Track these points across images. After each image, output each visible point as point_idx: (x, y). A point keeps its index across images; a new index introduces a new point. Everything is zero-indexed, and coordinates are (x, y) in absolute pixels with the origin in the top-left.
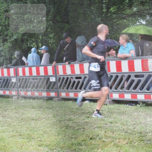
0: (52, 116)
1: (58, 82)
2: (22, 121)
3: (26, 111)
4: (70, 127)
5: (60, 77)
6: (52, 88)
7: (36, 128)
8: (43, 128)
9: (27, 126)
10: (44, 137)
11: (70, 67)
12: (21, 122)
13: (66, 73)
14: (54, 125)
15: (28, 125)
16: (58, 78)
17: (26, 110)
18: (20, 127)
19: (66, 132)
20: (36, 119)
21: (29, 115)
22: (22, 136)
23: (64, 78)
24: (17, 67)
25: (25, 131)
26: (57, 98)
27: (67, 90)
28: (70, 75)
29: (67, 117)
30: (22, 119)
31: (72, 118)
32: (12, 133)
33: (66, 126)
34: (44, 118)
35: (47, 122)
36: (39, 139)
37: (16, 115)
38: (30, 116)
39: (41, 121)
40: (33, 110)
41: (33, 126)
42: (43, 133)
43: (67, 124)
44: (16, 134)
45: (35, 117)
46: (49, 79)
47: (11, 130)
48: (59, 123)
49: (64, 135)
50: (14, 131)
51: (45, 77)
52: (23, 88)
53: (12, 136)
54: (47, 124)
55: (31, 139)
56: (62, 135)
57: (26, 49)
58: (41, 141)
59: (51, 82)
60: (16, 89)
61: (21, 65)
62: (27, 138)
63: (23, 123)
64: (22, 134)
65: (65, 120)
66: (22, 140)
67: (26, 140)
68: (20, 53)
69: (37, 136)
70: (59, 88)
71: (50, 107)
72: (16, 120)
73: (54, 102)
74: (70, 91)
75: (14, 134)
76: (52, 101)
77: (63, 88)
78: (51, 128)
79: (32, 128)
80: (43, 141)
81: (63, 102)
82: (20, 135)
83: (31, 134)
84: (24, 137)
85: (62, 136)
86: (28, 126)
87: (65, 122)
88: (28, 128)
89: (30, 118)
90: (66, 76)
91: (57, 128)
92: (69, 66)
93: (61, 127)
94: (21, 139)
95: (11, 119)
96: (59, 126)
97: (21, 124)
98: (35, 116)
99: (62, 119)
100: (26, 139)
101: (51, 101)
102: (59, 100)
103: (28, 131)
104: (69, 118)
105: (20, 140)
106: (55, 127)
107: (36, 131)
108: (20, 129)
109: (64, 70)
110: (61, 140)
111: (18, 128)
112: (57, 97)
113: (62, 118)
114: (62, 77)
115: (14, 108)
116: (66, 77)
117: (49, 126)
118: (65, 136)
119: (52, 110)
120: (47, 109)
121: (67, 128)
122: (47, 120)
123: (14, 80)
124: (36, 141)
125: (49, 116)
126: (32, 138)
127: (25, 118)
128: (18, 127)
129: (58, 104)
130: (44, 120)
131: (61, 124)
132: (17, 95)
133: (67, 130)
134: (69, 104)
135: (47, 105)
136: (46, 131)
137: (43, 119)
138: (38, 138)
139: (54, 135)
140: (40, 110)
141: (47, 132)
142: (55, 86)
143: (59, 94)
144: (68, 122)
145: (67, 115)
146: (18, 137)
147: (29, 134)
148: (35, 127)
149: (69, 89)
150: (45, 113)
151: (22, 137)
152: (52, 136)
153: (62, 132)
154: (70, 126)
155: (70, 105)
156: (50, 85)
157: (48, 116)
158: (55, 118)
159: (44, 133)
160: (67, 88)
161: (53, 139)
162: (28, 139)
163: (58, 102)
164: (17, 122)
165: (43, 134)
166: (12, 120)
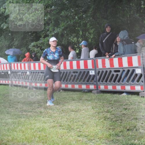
0: (91, 108)
1: (97, 75)
2: (62, 112)
3: (66, 103)
4: (108, 118)
5: (99, 70)
7: (76, 119)
8: (82, 119)
10: (83, 128)
11: (109, 61)
12: (61, 113)
13: (105, 67)
14: (93, 116)
15: (68, 116)
16: (97, 72)
17: (66, 101)
18: (60, 118)
19: (104, 123)
20: (76, 111)
21: (70, 107)
22: (63, 127)
23: (103, 72)
25: (65, 122)
26: (96, 91)
27: (106, 83)
28: (109, 69)
29: (105, 109)
30: (62, 111)
31: (110, 110)
32: (53, 123)
33: (104, 117)
34: (84, 110)
35: (86, 114)
36: (78, 130)
37: (57, 106)
40: (73, 102)
41: (72, 117)
42: (82, 124)
43: (105, 115)
44: (57, 125)
46: (88, 72)
47: (52, 121)
48: (98, 115)
49: (102, 126)
50: (55, 121)
51: (85, 70)
52: (64, 81)
53: (53, 127)
55: (71, 130)
58: (80, 132)
59: (90, 76)
62: (67, 129)
63: (63, 114)
64: (62, 125)
66: (63, 130)
67: (66, 131)
69: (76, 127)
70: (97, 81)
71: (89, 99)
72: (56, 111)
74: (108, 84)
75: (55, 125)
77: (102, 82)
78: (90, 120)
79: (72, 119)
80: (82, 132)
81: (102, 94)
84: (64, 128)
85: (101, 127)
87: (103, 113)
88: (68, 119)
89: (70, 109)
91: (95, 120)
92: (109, 60)
93: (99, 118)
94: (61, 130)
95: (52, 111)
96: (97, 117)
98: (74, 108)
99: (100, 111)
101: (90, 93)
102: (98, 93)
103: (68, 122)
104: (107, 110)
105: (60, 131)
106: (93, 118)
107: (76, 122)
108: (61, 120)
109: (104, 63)
110: (100, 131)
111: (58, 119)
112: (96, 90)
114: (101, 71)
116: (105, 70)
117: (88, 117)
119: (91, 102)
120: (86, 101)
121: (105, 120)
122: (86, 111)
124: (76, 132)
125: (89, 108)
127: (65, 109)
129: (97, 96)
130: (83, 111)
131: (100, 116)
135: (87, 97)
137: (82, 111)
138: (77, 129)
139: (93, 126)
140: (79, 102)
141: (86, 123)
142: (95, 79)
143: (98, 86)
144: (107, 114)
145: (105, 107)
146: (59, 127)
148: (75, 118)
149: (108, 82)
150: (84, 105)
152: (91, 127)
153: (100, 123)
154: (108, 117)
155: (108, 98)
156: (89, 78)
157: (87, 108)
158: (93, 109)
160: (106, 81)
161: (92, 130)
162: (68, 130)
163: (96, 95)
164: (58, 113)
165: (82, 125)
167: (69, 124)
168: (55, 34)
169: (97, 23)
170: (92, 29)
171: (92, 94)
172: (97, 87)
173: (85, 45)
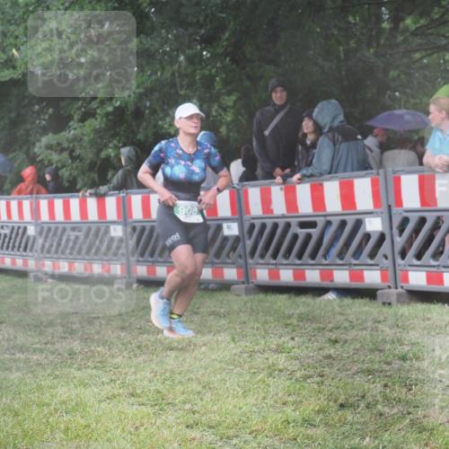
0: (229, 338)
1: (246, 236)
2: (138, 352)
4: (281, 371)
5: (253, 221)
7: (180, 374)
8: (200, 373)
9: (153, 366)
10: (202, 400)
11: (283, 192)
12: (135, 356)
13: (272, 211)
14: (233, 364)
15: (157, 364)
16: (246, 226)
18: (133, 369)
19: (268, 385)
20: (180, 347)
22: (140, 397)
23: (264, 226)
24: (127, 194)
25: (146, 383)
26: (243, 286)
27: (274, 262)
28: (283, 217)
29: (272, 342)
30: (139, 347)
31: (285, 345)
32: (109, 387)
33: (269, 367)
34: (204, 345)
35: (213, 357)
36: (188, 406)
37: (123, 334)
39: (196, 352)
41: (169, 367)
42: (199, 388)
43: (270, 361)
44: (120, 391)
45: (179, 342)
46: (219, 228)
47: (106, 380)
48: (249, 360)
49: (262, 395)
50: (115, 381)
51: (210, 222)
52: (142, 255)
53: (108, 398)
54: (213, 360)
55: (166, 408)
56: (256, 396)
58: (194, 413)
59: (226, 239)
60: (124, 259)
62: (153, 403)
63: (141, 359)
64: (139, 391)
65: (266, 348)
66: (140, 408)
67: (150, 410)
68: (134, 153)
69: (182, 398)
70: (248, 256)
71: (222, 310)
72: (120, 350)
73: (235, 297)
74: (282, 264)
75: (116, 393)
76: (228, 294)
77: (262, 256)
78: (224, 375)
79: (168, 374)
80: (199, 413)
81: (262, 296)
82: (132, 395)
83: (164, 391)
84: (144, 400)
85: (257, 399)
86: (156, 368)
87: (266, 355)
88: (156, 372)
89: (162, 344)
90: (270, 218)
91: (241, 375)
92: (281, 189)
93: (253, 371)
94: (135, 407)
95: (107, 347)
96: (246, 367)
99: (256, 348)
100: (149, 407)
101: (225, 292)
102: (248, 292)
103: (156, 382)
104: (278, 345)
105: (132, 410)
106: (235, 371)
107: (180, 382)
108: (133, 377)
109: (266, 201)
110: (254, 409)
111: (125, 374)
112: (243, 283)
113: (258, 344)
114: (258, 223)
116: (269, 223)
117: (218, 366)
118: (264, 398)
119: (228, 321)
120: (212, 317)
121: (270, 375)
122: (212, 349)
123: (117, 232)
124: (180, 412)
125: (220, 339)
126: (169, 404)
127: (148, 343)
128: (127, 369)
129: (246, 303)
130: (204, 348)
131: (254, 363)
132: (125, 275)
133: (270, 381)
134: (279, 304)
135: (214, 306)
136: (209, 383)
137: (201, 347)
138: (185, 403)
139: (234, 395)
140: (192, 322)
141: (212, 386)
142: (240, 249)
143: (250, 272)
144: (276, 356)
145: (272, 336)
146: (127, 400)
147: (159, 392)
148: (177, 371)
149: (280, 259)
150: (206, 331)
151: (136, 399)
152: (228, 397)
153: (256, 386)
154: (281, 367)
155: (280, 307)
156: (222, 247)
157: (215, 338)
158: (235, 343)
159: (204, 387)
160: (275, 256)
161: (230, 407)
162: (157, 407)
163: (245, 298)
164: (125, 354)
165: (199, 393)
166: (110, 349)
167: (159, 387)
168: (116, 109)
170: (229, 94)
171: (230, 297)
172: (246, 274)
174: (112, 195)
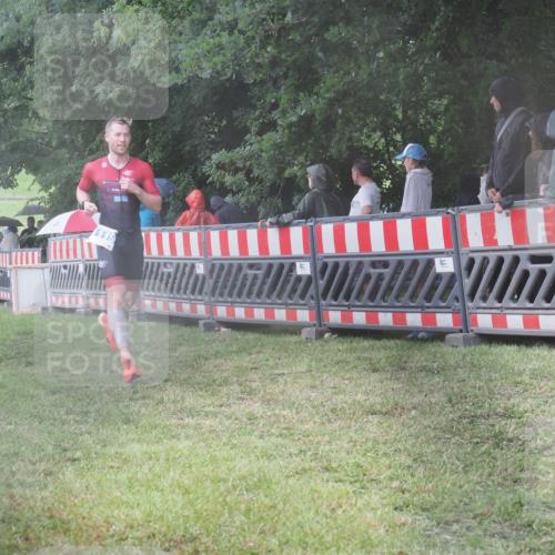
0: (445, 399)
1: (464, 273)
2: (331, 416)
3: (346, 382)
4: (510, 440)
5: (471, 255)
6: (443, 297)
7: (385, 443)
8: (410, 443)
9: (352, 434)
10: (412, 476)
11: (509, 218)
12: (329, 421)
13: (495, 243)
14: (450, 432)
15: (356, 431)
16: (464, 262)
17: (348, 375)
18: (327, 438)
19: (495, 458)
20: (384, 410)
21: (360, 397)
22: (336, 471)
23: (485, 261)
24: (316, 222)
25: (343, 454)
26: (461, 335)
27: (499, 305)
28: (511, 249)
29: (498, 405)
30: (333, 410)
31: (515, 409)
32: (298, 459)
33: (496, 436)
34: (414, 408)
35: (426, 423)
36: (396, 484)
37: (313, 395)
38: (364, 398)
39: (404, 417)
40: (372, 379)
41: (372, 436)
42: (409, 462)
43: (497, 428)
44: (313, 464)
45: (382, 405)
46: (430, 264)
47: (294, 450)
48: (471, 426)
49: (487, 471)
50: (305, 452)
51: (418, 257)
52: (335, 298)
53: (297, 473)
54: (426, 427)
55: (368, 485)
56: (480, 471)
57: (345, 156)
58: (403, 492)
59: (438, 277)
60: (313, 302)
61: (330, 215)
62: (352, 479)
63: (336, 425)
64: (334, 465)
65: (492, 413)
66: (336, 485)
67: (350, 488)
68: (324, 171)
69: (389, 473)
70: (466, 298)
71: (435, 365)
72: (310, 414)
73: (450, 349)
74: (507, 309)
75: (307, 466)
76: (442, 344)
77: (484, 298)
78: (439, 445)
79: (370, 444)
80: (409, 491)
81: (484, 347)
82: (327, 469)
83: (365, 465)
84: (341, 475)
85: (481, 475)
86: (355, 437)
87: (491, 421)
88: (356, 441)
89: (362, 406)
90: (493, 251)
91: (460, 445)
92: (507, 215)
93: (475, 440)
94: (330, 483)
95: (294, 411)
96: (467, 435)
97: (329, 427)
98: (378, 400)
99: (479, 412)
100: (347, 484)
101: (440, 343)
102: (467, 342)
103: (355, 453)
104: (506, 409)
105: (327, 488)
106: (453, 441)
107: (385, 454)
108: (327, 448)
109: (488, 230)
110: (478, 488)
111: (318, 443)
112: (461, 331)
113: (480, 407)
114: (478, 257)
115: (304, 370)
116: (493, 257)
117: (432, 434)
118: (490, 475)
119: (443, 378)
120: (423, 374)
121: (497, 445)
122: (424, 413)
123: (304, 269)
124: (387, 491)
125: (433, 400)
126: (372, 480)
127: (345, 405)
128: (320, 438)
129: (464, 356)
130: (413, 412)
131: (476, 431)
132: (315, 322)
133: (497, 453)
134: (506, 357)
135: (426, 360)
136: (420, 455)
137: (410, 410)
138: (391, 479)
139: (452, 470)
140: (398, 379)
141: (425, 459)
142: (455, 290)
143: (469, 318)
144: (504, 422)
145: (499, 397)
146: (321, 475)
147: (359, 466)
148: (381, 440)
149: (506, 301)
150: (416, 390)
151: (332, 475)
152: (445, 472)
153: (480, 459)
154: (510, 435)
155: (508, 361)
156: (434, 287)
157: (426, 399)
158: (453, 406)
159: (415, 460)
160: (500, 298)
161: (448, 485)
162: (358, 485)
163: (463, 350)
164: (316, 419)
165: (409, 467)
166: (298, 413)
167: (361, 460)
168: (301, 118)
169: (459, 75)
170: (440, 97)
171: (444, 348)
172: (464, 321)
173: (418, 158)
174: (297, 225)
